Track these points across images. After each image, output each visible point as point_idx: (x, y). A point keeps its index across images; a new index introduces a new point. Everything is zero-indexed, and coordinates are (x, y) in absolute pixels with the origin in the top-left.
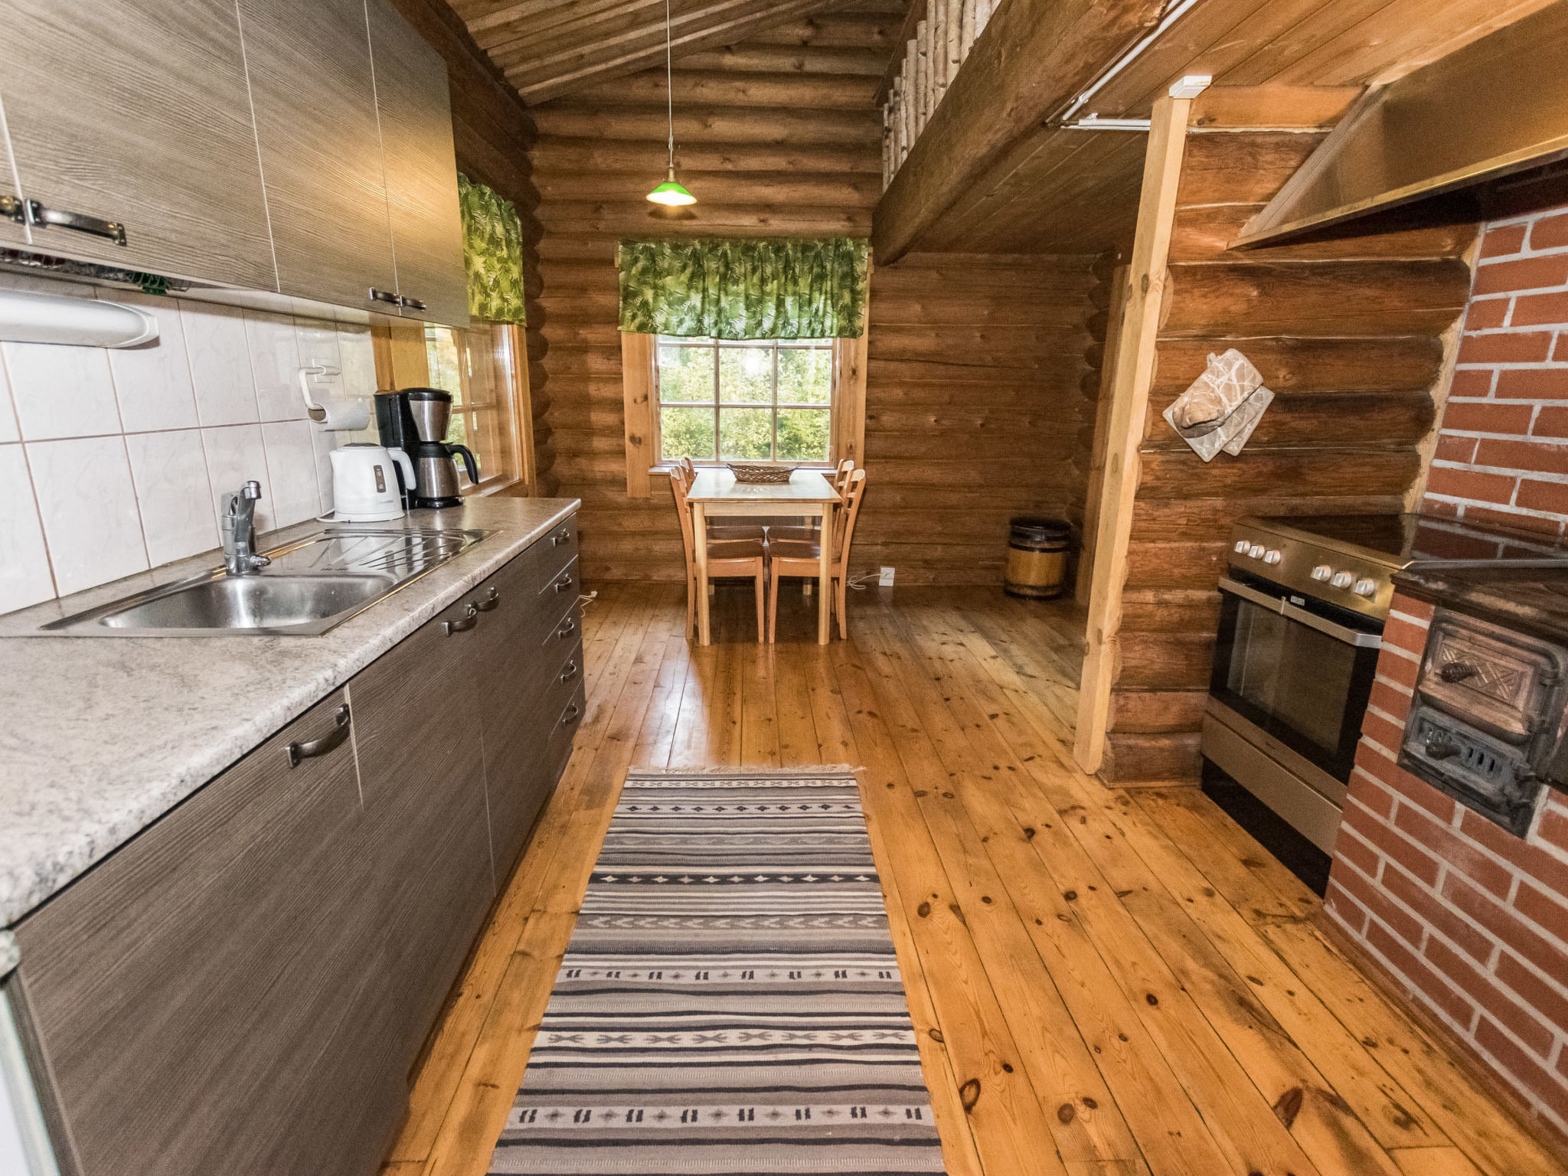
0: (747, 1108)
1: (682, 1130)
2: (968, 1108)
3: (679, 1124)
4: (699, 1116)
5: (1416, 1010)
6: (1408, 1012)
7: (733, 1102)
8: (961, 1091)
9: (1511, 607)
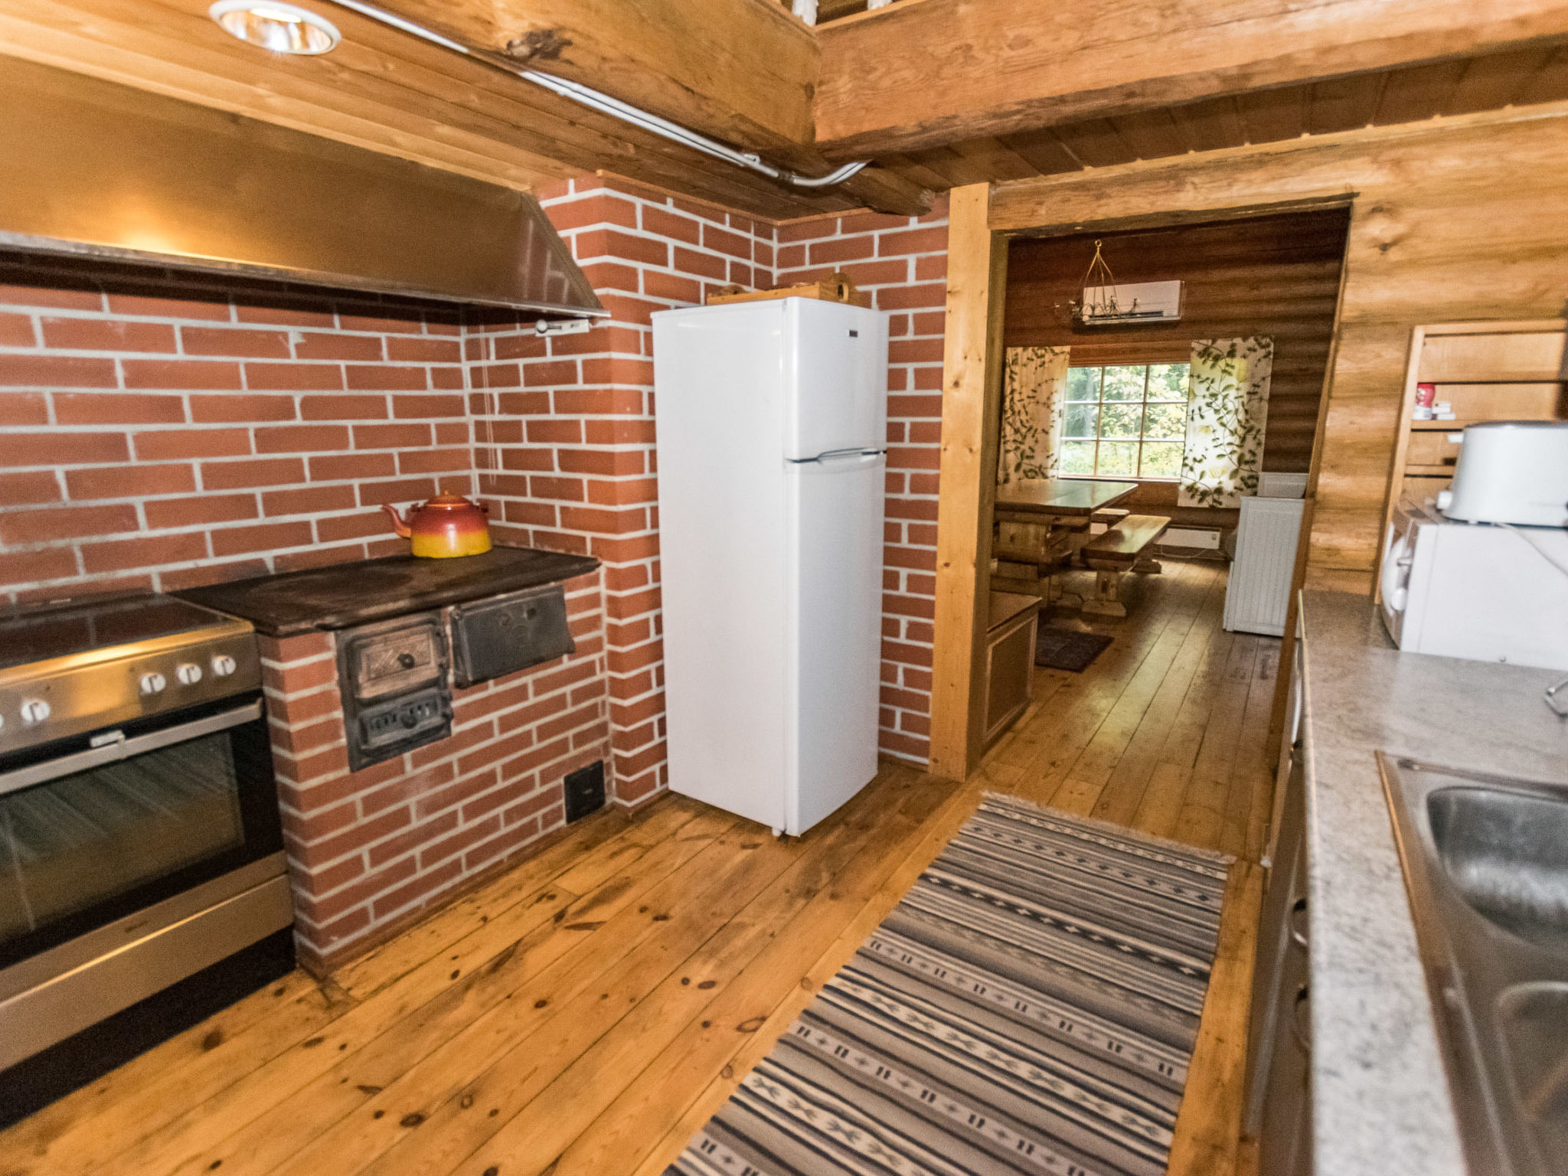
0: (925, 1101)
1: (987, 1115)
2: (763, 1019)
3: (988, 1120)
4: (968, 1117)
5: (434, 905)
6: (436, 910)
7: (932, 1111)
8: (755, 1030)
9: (391, 606)
